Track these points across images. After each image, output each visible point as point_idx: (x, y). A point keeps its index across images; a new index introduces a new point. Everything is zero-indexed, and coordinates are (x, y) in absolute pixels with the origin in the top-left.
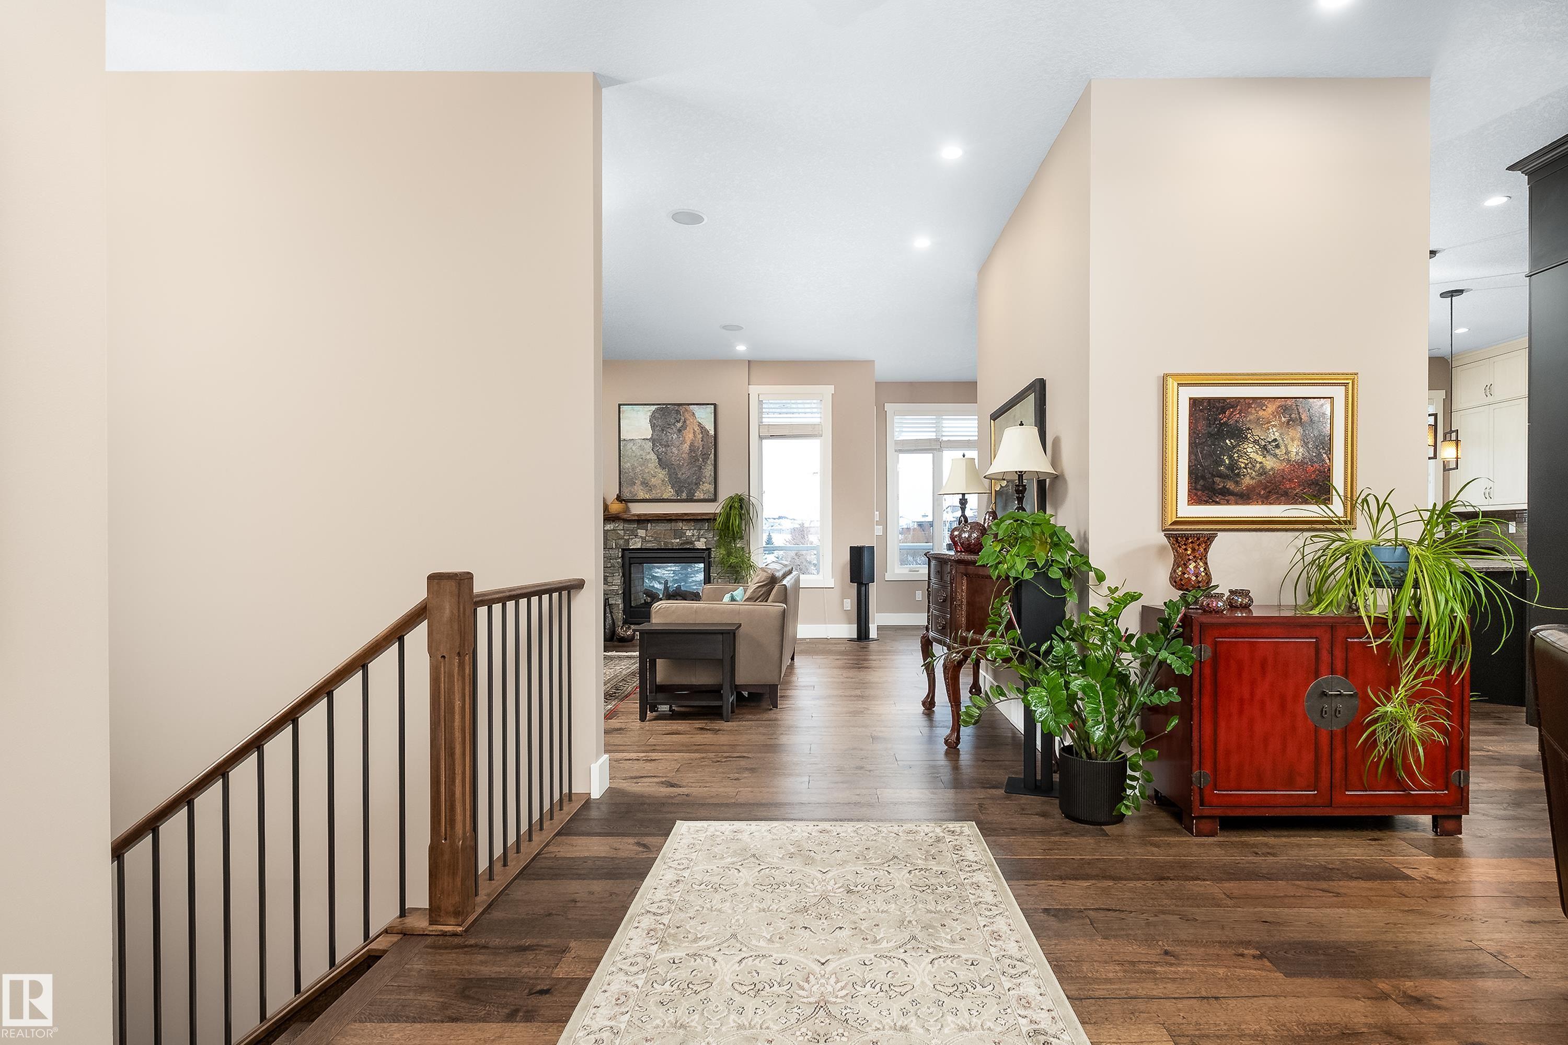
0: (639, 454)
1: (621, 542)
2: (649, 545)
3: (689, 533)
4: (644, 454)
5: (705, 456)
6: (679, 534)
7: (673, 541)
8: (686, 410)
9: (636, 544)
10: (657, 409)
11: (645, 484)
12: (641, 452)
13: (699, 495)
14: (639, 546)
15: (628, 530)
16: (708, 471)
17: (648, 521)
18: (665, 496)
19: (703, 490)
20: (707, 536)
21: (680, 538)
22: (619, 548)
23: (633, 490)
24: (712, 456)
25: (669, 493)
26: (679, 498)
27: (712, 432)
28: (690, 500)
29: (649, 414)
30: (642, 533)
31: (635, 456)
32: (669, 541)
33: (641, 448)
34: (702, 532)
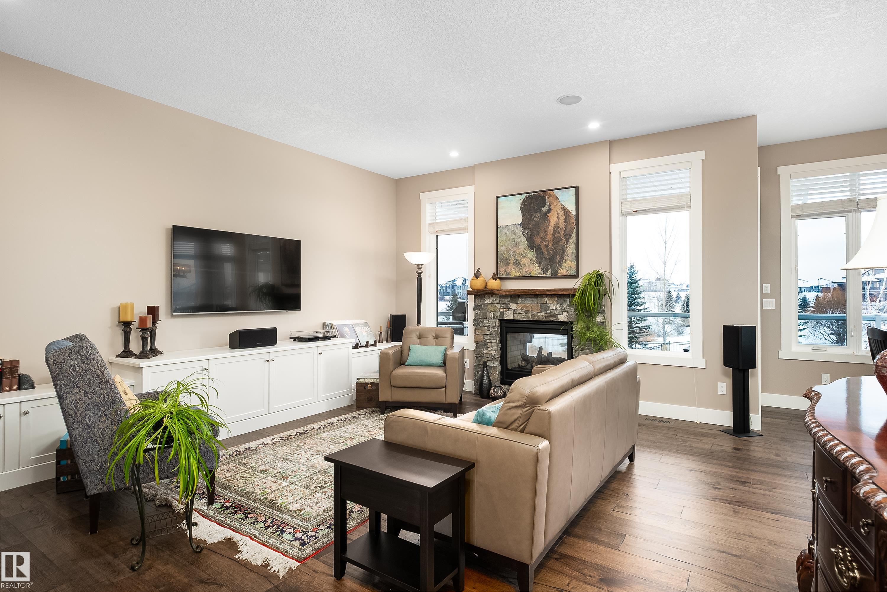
0: (512, 238)
1: (498, 314)
2: (520, 317)
3: (553, 307)
4: (516, 238)
5: (568, 237)
6: (544, 308)
7: (539, 314)
8: (550, 195)
9: (509, 316)
10: (527, 198)
11: (517, 263)
12: (514, 236)
13: (562, 272)
14: (511, 317)
15: (502, 304)
16: (570, 249)
17: (519, 296)
18: (533, 274)
19: (566, 267)
20: (569, 310)
21: (545, 311)
22: (496, 319)
23: (507, 269)
24: (574, 235)
25: (536, 270)
26: (545, 275)
27: (574, 213)
28: (555, 276)
29: (521, 202)
30: (513, 306)
31: (509, 240)
32: (536, 314)
33: (514, 233)
34: (564, 306)
